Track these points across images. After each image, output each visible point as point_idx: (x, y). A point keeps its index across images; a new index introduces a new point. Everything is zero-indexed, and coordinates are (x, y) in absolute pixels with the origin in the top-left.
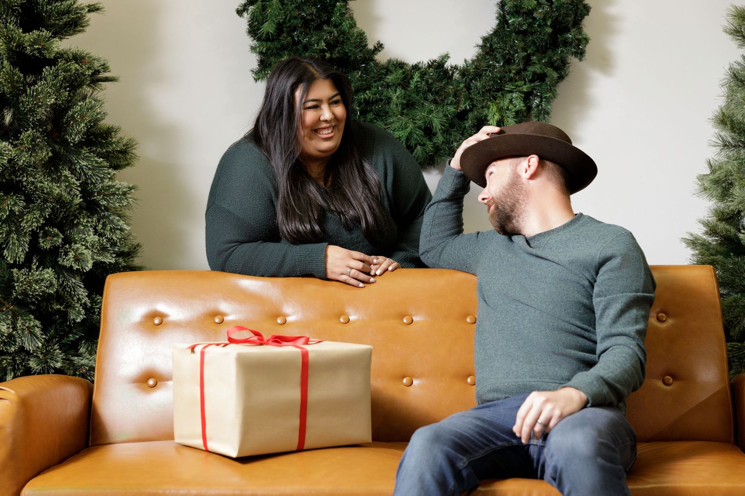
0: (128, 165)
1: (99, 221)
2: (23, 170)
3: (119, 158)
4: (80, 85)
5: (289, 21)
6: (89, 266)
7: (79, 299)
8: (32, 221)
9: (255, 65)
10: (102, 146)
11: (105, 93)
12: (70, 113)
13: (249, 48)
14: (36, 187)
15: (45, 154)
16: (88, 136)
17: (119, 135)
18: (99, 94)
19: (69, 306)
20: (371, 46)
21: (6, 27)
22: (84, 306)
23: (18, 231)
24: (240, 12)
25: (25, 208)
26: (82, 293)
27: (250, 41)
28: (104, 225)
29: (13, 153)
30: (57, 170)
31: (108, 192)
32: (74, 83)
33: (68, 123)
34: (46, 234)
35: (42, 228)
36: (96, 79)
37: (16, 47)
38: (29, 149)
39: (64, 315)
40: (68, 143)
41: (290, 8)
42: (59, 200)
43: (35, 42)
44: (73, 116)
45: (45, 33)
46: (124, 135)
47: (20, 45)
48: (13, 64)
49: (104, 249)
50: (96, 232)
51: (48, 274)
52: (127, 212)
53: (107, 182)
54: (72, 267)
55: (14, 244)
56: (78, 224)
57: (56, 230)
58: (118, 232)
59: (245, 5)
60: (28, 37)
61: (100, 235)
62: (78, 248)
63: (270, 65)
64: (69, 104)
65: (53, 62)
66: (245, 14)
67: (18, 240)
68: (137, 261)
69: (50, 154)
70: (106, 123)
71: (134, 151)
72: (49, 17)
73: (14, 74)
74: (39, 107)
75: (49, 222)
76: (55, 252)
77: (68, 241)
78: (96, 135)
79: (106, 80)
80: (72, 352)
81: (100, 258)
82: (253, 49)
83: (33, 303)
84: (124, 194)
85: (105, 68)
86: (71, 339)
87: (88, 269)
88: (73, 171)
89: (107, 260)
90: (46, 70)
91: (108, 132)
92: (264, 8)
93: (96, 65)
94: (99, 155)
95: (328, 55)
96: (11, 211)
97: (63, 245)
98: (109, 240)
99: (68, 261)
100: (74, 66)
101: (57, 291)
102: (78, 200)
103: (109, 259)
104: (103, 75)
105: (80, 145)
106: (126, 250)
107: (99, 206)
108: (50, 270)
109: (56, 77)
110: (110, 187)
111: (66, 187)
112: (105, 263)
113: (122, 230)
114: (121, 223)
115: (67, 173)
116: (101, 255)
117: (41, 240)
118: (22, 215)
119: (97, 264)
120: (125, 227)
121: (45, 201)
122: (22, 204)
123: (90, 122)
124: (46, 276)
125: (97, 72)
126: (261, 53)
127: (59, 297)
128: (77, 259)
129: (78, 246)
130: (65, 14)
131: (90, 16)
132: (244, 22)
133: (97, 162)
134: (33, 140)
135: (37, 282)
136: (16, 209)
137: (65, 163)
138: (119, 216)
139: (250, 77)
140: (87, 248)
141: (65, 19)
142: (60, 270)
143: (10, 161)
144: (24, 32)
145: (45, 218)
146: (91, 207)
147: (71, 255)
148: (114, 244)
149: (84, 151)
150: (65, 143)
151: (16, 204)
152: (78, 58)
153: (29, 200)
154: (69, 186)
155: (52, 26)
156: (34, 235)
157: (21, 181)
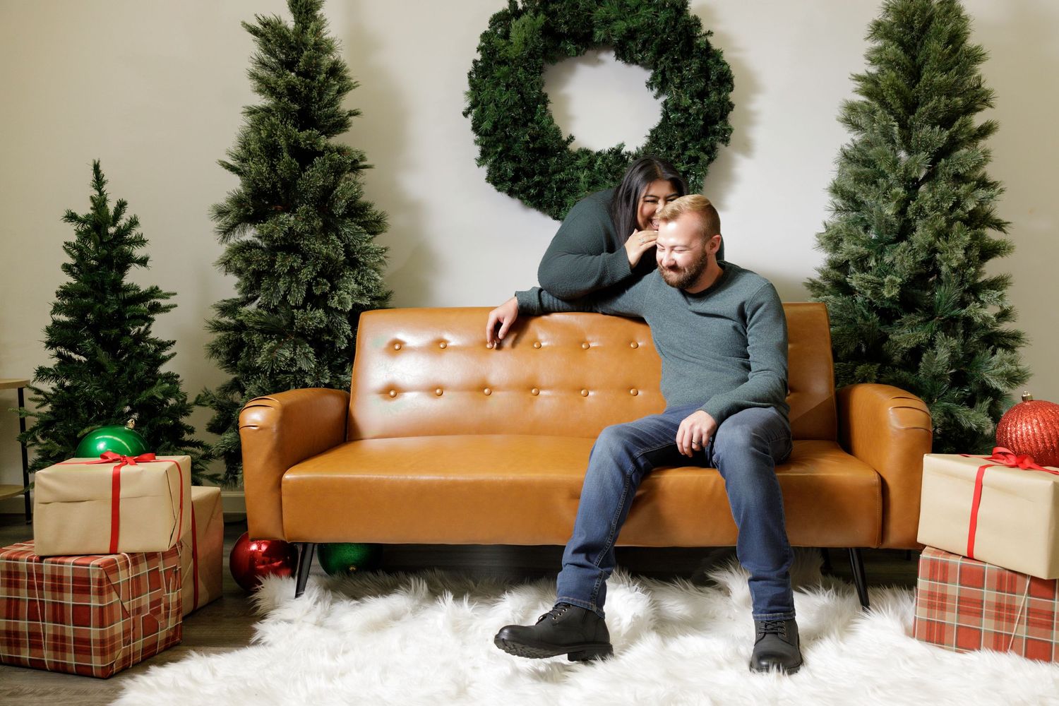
0: (382, 231)
1: (359, 274)
2: (301, 235)
3: (374, 226)
4: (343, 171)
5: (502, 120)
6: (350, 307)
7: (343, 332)
8: (306, 274)
9: (478, 155)
10: (361, 217)
11: (365, 177)
12: (335, 192)
13: (473, 142)
14: (309, 248)
15: (318, 223)
16: (350, 210)
17: (374, 208)
18: (360, 179)
19: (336, 337)
20: (565, 138)
21: (286, 127)
22: (348, 337)
23: (298, 282)
24: (465, 114)
25: (302, 264)
26: (347, 327)
27: (474, 136)
28: (363, 276)
29: (292, 223)
30: (326, 235)
31: (365, 252)
32: (338, 170)
33: (333, 199)
34: (318, 284)
35: (314, 279)
36: (356, 166)
37: (294, 143)
38: (304, 219)
39: (333, 344)
40: (335, 215)
41: (503, 110)
42: (328, 258)
43: (308, 138)
44: (337, 196)
45: (316, 132)
46: (377, 208)
47: (296, 141)
48: (292, 156)
49: (361, 295)
50: (356, 281)
51: (320, 313)
52: (382, 267)
53: (364, 245)
54: (337, 308)
55: (294, 291)
56: (343, 275)
57: (325, 280)
58: (373, 281)
59: (469, 109)
60: (303, 135)
61: (359, 284)
62: (342, 294)
63: (489, 154)
64: (335, 185)
65: (321, 154)
66: (469, 116)
67: (298, 288)
68: (390, 303)
69: (321, 223)
70: (363, 199)
71: (386, 221)
72: (320, 120)
73: (292, 163)
74: (311, 188)
75: (321, 274)
76: (325, 296)
77: (334, 288)
78: (356, 209)
79: (365, 167)
80: (340, 371)
81: (359, 301)
82: (476, 142)
83: (309, 335)
84: (377, 253)
85: (362, 158)
86: (339, 362)
87: (348, 309)
88: (339, 237)
89: (364, 303)
90: (317, 160)
91: (365, 207)
92: (483, 111)
93: (356, 157)
94: (359, 224)
95: (531, 146)
96: (292, 267)
97: (330, 292)
98: (366, 288)
99: (334, 303)
100: (336, 156)
101: (327, 326)
102: (342, 258)
103: (366, 302)
104: (361, 164)
105: (344, 216)
106: (380, 295)
107: (359, 262)
108: (321, 311)
109: (324, 165)
110: (366, 248)
111: (333, 248)
112: (362, 305)
113: (376, 280)
114: (376, 275)
115: (334, 237)
116: (359, 298)
117: (314, 288)
118: (299, 269)
119: (355, 305)
120: (378, 277)
121: (317, 258)
122: (300, 261)
123: (351, 199)
124: (318, 315)
125: (355, 161)
126: (482, 145)
127: (328, 330)
128: (340, 302)
129: (342, 292)
130: (331, 117)
131: (352, 119)
132: (468, 122)
133: (357, 229)
134: (307, 213)
135: (311, 319)
136: (295, 264)
137: (333, 231)
138: (376, 270)
139: (475, 163)
140: (348, 293)
141: (331, 121)
142: (329, 311)
143: (290, 229)
144: (299, 131)
145: (317, 272)
146: (352, 263)
147: (336, 298)
148: (370, 291)
149: (348, 221)
150: (332, 215)
151: (295, 261)
152: (341, 151)
153: (305, 258)
154: (335, 248)
155: (323, 126)
156: (309, 284)
157: (300, 245)
